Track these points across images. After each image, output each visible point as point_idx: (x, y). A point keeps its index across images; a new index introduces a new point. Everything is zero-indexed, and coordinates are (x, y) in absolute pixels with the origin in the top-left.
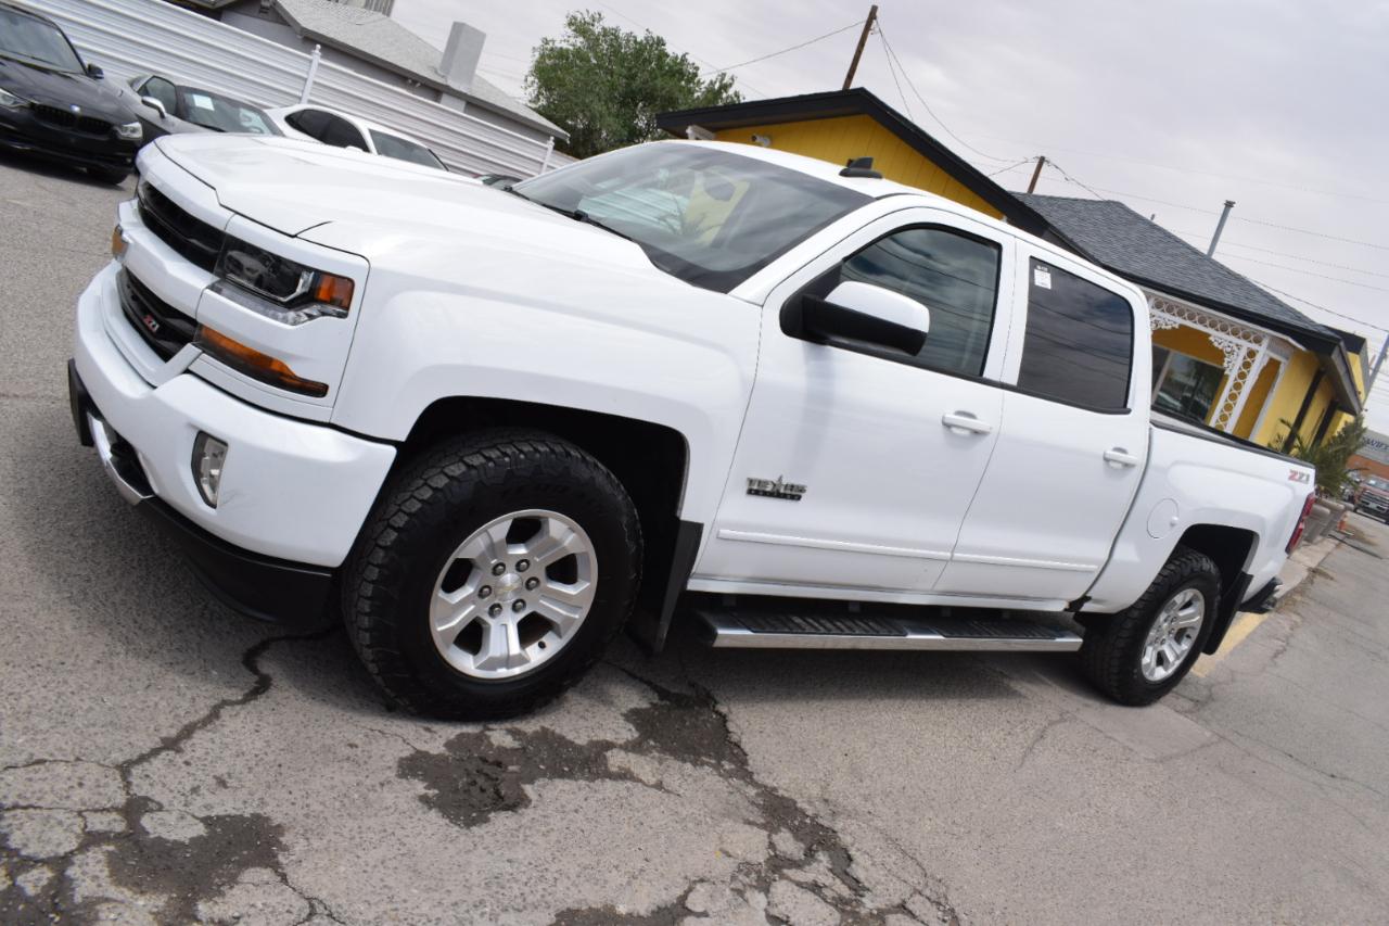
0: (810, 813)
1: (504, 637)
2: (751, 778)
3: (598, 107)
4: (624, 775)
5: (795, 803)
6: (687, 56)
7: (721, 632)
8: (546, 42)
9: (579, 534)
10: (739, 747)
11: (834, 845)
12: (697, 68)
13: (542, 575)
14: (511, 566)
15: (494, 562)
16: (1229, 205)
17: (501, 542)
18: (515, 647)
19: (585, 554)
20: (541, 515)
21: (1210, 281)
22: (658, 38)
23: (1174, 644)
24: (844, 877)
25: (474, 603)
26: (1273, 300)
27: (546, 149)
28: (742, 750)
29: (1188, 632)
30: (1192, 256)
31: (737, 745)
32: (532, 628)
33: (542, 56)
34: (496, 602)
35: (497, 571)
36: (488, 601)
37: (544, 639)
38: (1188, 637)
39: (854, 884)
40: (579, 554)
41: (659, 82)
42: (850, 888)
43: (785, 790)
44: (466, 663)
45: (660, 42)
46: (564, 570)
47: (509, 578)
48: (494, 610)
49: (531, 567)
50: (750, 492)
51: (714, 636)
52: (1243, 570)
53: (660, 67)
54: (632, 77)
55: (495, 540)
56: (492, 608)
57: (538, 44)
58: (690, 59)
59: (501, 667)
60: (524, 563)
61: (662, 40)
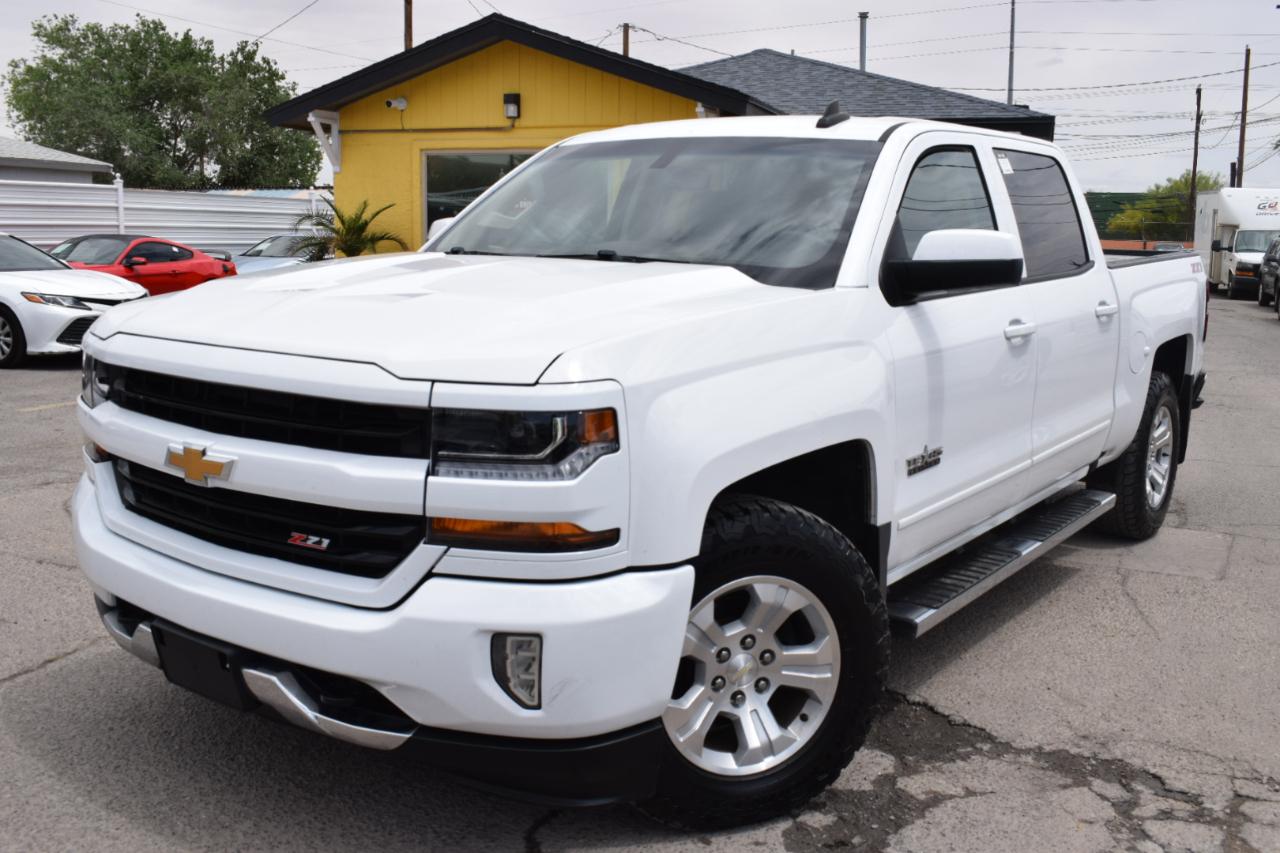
0: (1087, 754)
1: (757, 723)
2: (1011, 747)
3: (110, 123)
4: (936, 799)
5: (1067, 752)
6: (190, 33)
7: (918, 620)
8: (15, 65)
9: (795, 589)
10: (969, 726)
11: (1133, 772)
12: (211, 42)
13: (774, 646)
14: (735, 647)
15: (714, 651)
16: (863, 16)
17: (711, 627)
18: (774, 731)
19: (811, 606)
20: (746, 583)
21: (904, 101)
22: (154, 22)
23: (1157, 466)
24: (1169, 794)
25: (710, 699)
26: (971, 100)
27: (116, 190)
28: (975, 727)
29: (1163, 451)
30: (870, 81)
31: (966, 725)
32: (787, 704)
33: (16, 84)
34: (736, 689)
35: (723, 656)
36: (726, 694)
37: (804, 711)
38: (1165, 455)
39: (1184, 797)
40: (805, 608)
41: (172, 72)
42: (1186, 802)
43: (1048, 745)
44: (724, 763)
45: (158, 26)
46: (796, 630)
47: (741, 659)
48: (737, 698)
49: (757, 641)
50: (911, 473)
51: (913, 627)
52: (1186, 372)
53: (165, 54)
54: (135, 76)
55: (704, 628)
56: (734, 697)
57: (6, 70)
58: (195, 35)
59: (766, 755)
60: (749, 640)
61: (161, 24)
